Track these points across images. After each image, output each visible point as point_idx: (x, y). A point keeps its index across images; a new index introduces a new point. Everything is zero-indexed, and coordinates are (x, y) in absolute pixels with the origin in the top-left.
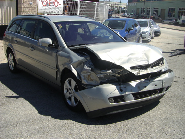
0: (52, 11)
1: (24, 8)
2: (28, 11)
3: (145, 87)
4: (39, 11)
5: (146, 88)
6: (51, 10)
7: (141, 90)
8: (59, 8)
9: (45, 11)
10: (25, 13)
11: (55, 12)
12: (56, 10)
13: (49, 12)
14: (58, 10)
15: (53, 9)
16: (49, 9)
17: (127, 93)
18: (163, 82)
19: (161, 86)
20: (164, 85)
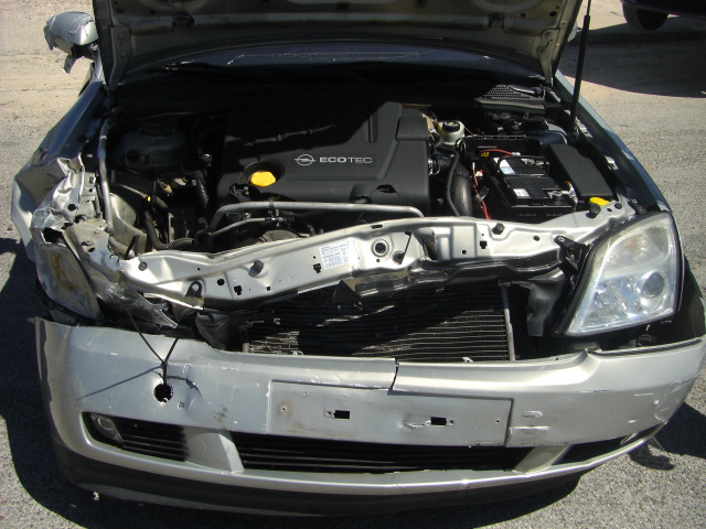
18: (515, 414)
19: (491, 437)
20: (520, 433)
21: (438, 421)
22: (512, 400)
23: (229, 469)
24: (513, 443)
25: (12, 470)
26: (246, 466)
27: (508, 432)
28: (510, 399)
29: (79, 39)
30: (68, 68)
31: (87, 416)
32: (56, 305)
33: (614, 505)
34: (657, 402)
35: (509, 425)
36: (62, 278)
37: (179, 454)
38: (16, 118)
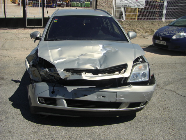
0: (132, 5)
1: (100, 2)
2: (103, 4)
3: (86, 95)
4: (116, 5)
5: (86, 97)
6: (130, 4)
7: (78, 97)
8: (140, 2)
9: (124, 5)
10: (101, 7)
11: (135, 6)
12: (136, 4)
13: (128, 5)
14: (138, 4)
15: (133, 3)
16: (128, 3)
17: (58, 97)
18: (117, 95)
19: (113, 100)
20: (119, 99)
21: (103, 97)
22: (117, 93)
23: (65, 106)
24: (117, 101)
25: (21, 115)
26: (68, 106)
27: (116, 99)
28: (116, 92)
29: (37, 36)
30: (34, 42)
31: (39, 98)
32: (33, 80)
33: (141, 122)
34: (145, 95)
35: (116, 97)
36: (35, 75)
37: (55, 104)
38: (18, 60)
